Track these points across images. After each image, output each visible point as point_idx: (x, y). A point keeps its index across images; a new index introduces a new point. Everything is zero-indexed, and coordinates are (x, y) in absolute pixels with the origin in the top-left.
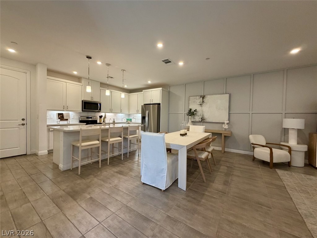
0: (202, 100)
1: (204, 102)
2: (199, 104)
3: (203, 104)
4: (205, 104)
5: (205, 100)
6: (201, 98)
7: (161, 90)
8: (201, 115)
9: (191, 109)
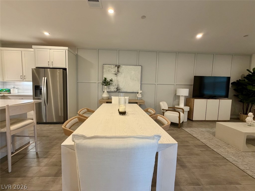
0: (117, 70)
1: (119, 71)
2: (114, 73)
3: (119, 74)
4: (120, 74)
5: (121, 70)
6: (116, 68)
7: (67, 51)
8: (117, 85)
9: (106, 78)
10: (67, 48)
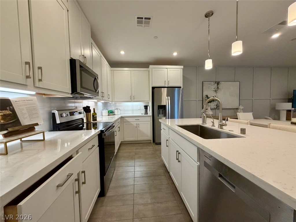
1: (218, 88)
4: (220, 90)
5: (220, 86)
6: (216, 84)
7: (182, 69)
9: (207, 95)
10: (182, 67)
